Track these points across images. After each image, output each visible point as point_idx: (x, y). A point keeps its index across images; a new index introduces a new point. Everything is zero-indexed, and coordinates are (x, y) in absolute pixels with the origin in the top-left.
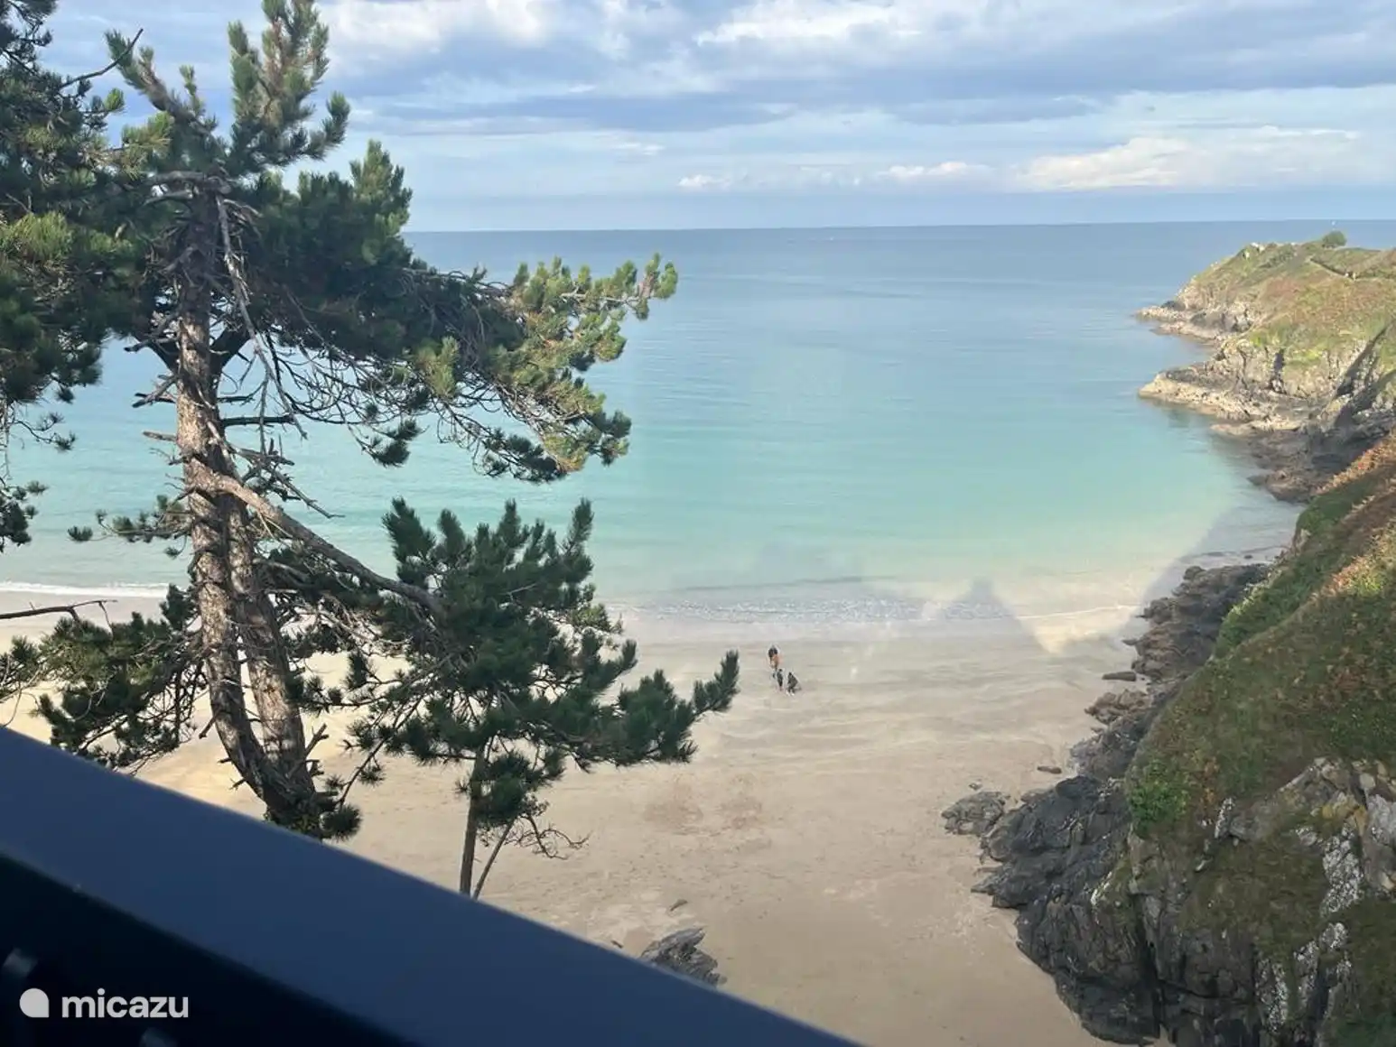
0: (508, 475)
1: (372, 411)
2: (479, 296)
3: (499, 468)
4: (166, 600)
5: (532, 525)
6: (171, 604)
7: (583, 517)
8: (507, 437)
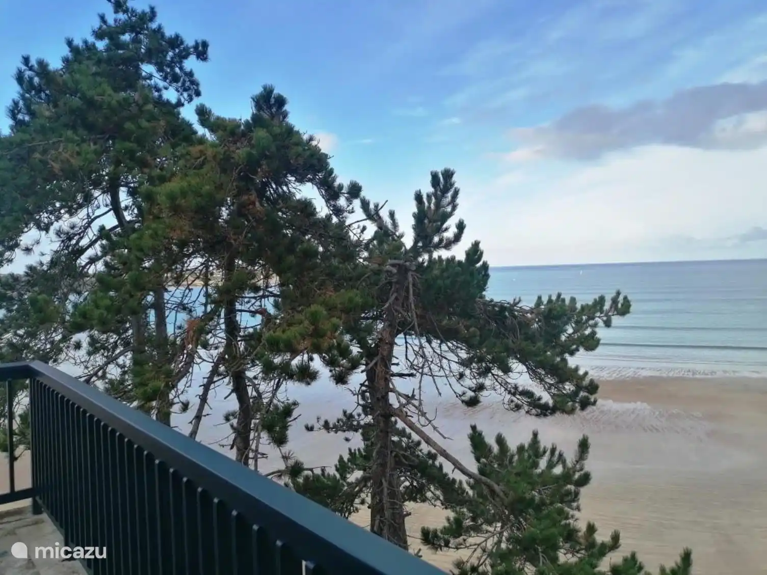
0: (523, 412)
1: (462, 375)
2: (516, 313)
3: (518, 407)
4: (338, 463)
5: (549, 447)
6: (340, 465)
7: (584, 446)
8: (520, 389)
